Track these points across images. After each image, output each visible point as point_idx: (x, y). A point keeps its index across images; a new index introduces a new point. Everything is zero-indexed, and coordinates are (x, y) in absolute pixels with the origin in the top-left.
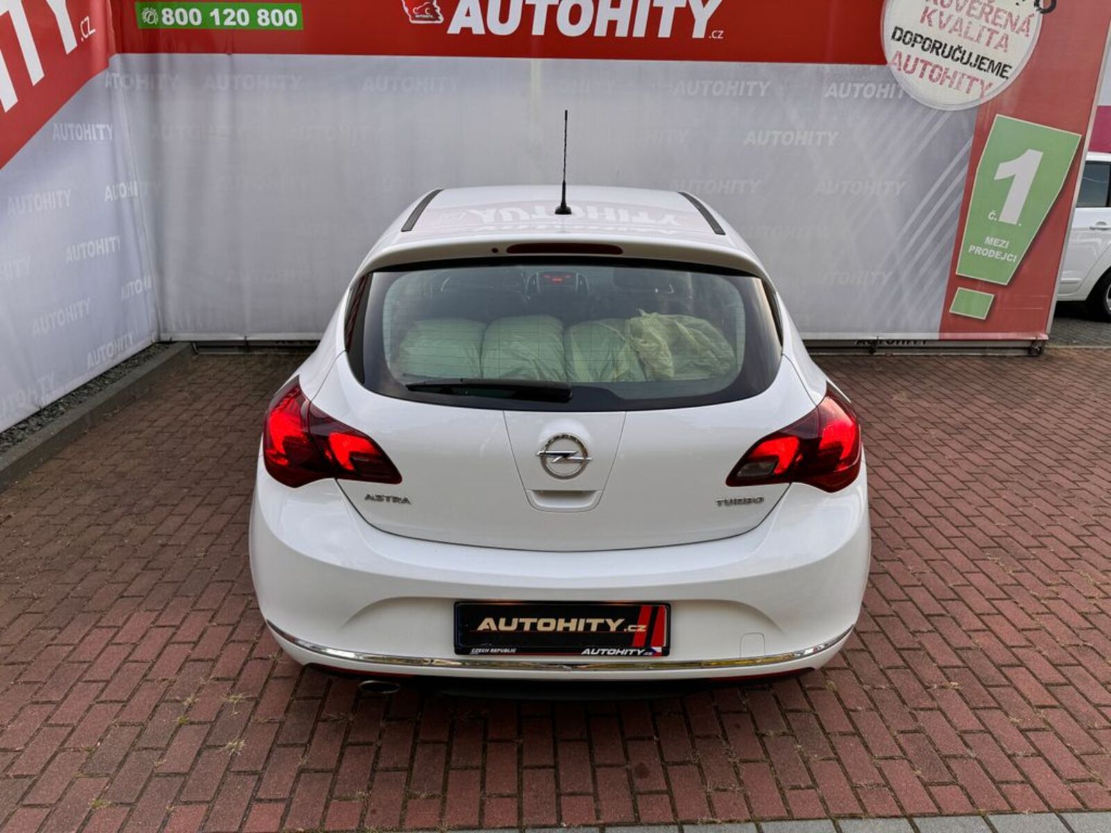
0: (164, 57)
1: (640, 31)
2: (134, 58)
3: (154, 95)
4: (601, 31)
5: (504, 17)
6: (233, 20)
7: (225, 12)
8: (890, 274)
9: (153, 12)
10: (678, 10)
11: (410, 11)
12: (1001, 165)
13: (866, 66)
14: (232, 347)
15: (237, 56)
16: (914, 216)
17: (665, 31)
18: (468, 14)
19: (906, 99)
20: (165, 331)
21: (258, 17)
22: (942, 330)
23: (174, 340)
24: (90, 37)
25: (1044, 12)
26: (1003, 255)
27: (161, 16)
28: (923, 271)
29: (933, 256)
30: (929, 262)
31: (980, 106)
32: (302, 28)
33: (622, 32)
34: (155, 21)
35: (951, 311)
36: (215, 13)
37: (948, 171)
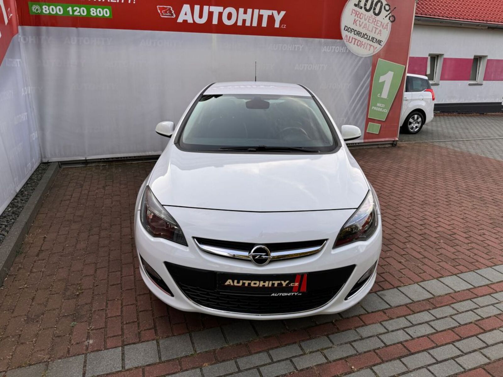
0: (44, 28)
1: (255, 24)
2: (28, 28)
3: (39, 45)
4: (240, 23)
5: (201, 16)
6: (78, 13)
7: (75, 9)
8: (347, 118)
9: (38, 7)
10: (269, 16)
11: (161, 12)
12: (381, 77)
13: (336, 40)
14: (80, 163)
15: (81, 29)
16: (354, 97)
17: (264, 24)
18: (186, 14)
19: (349, 53)
20: (45, 157)
21: (90, 11)
22: (365, 139)
23: (49, 161)
24: (11, 17)
25: (392, 22)
26: (383, 110)
27: (42, 9)
28: (357, 117)
29: (361, 111)
30: (359, 114)
31: (373, 55)
32: (111, 17)
33: (248, 24)
34: (39, 11)
35: (367, 131)
36: (70, 9)
37: (364, 79)
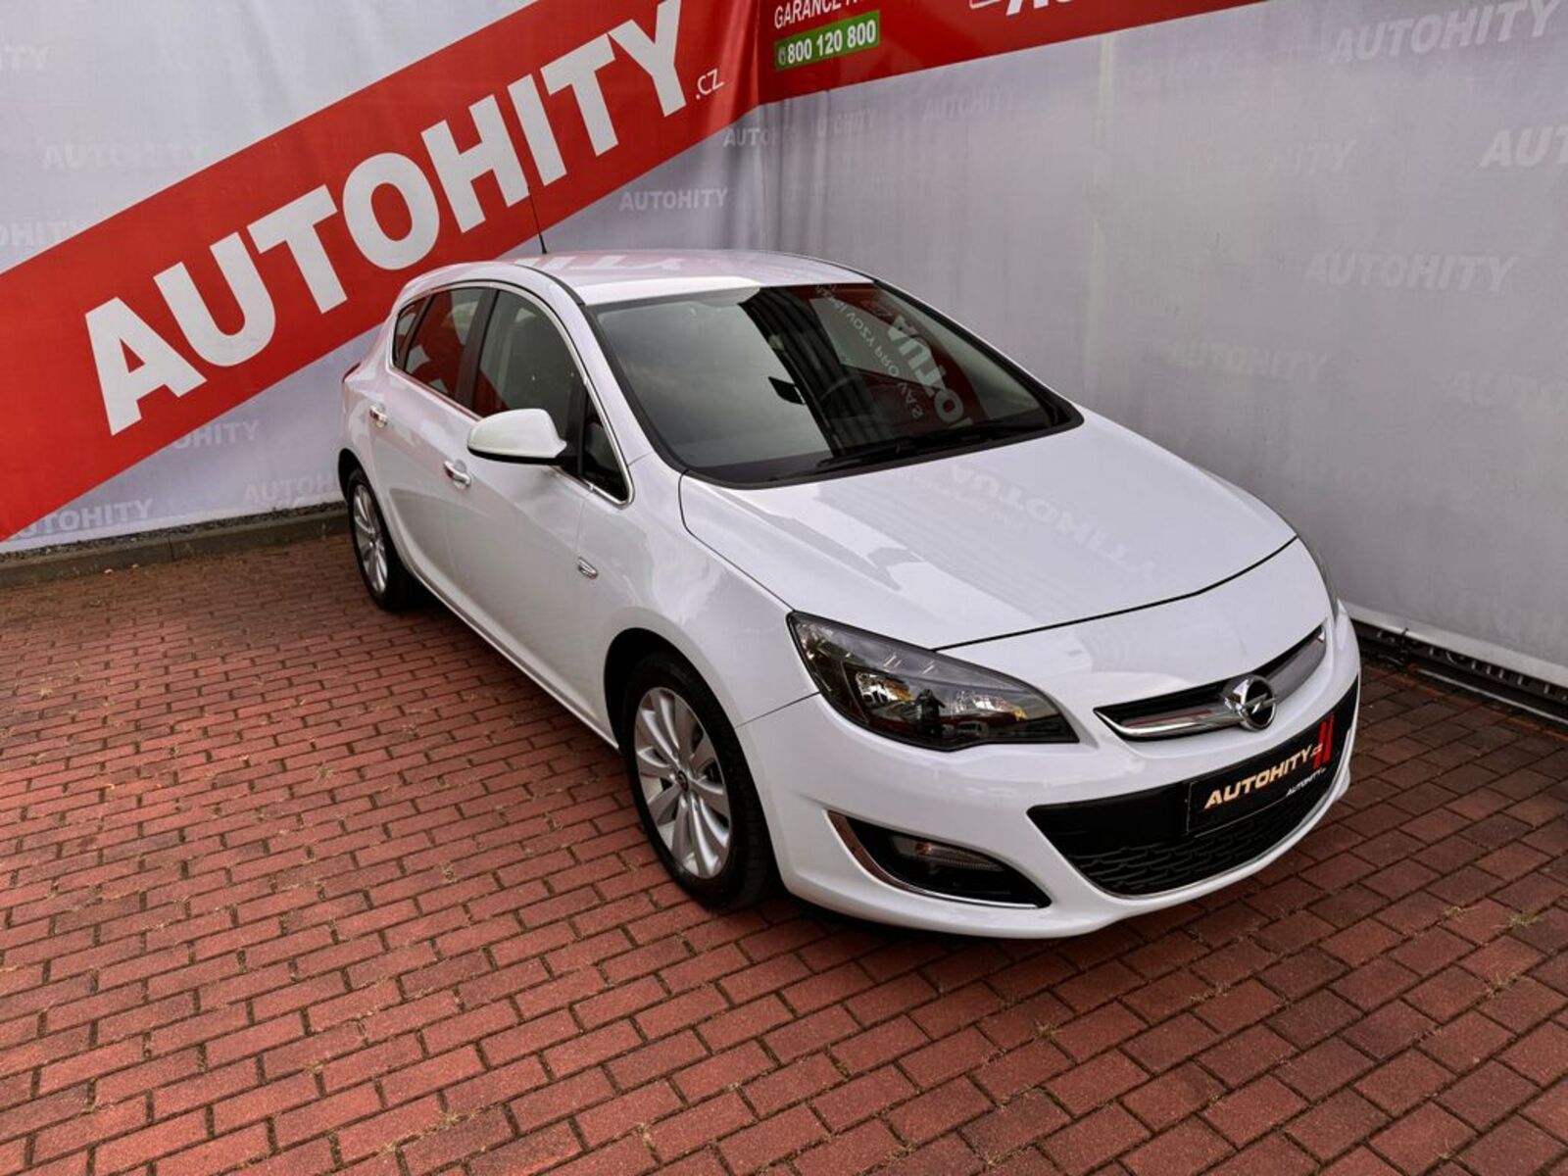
2: (772, 106)
3: (781, 149)
6: (831, 46)
7: (826, 38)
9: (783, 52)
15: (833, 93)
21: (848, 37)
24: (713, 92)
27: (787, 54)
32: (878, 43)
34: (784, 60)
